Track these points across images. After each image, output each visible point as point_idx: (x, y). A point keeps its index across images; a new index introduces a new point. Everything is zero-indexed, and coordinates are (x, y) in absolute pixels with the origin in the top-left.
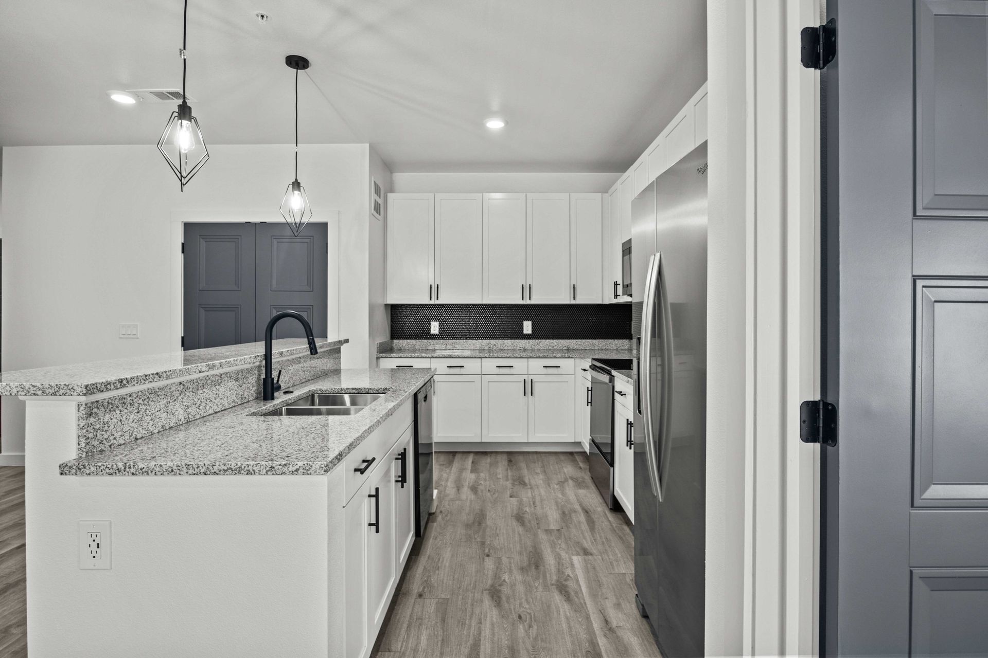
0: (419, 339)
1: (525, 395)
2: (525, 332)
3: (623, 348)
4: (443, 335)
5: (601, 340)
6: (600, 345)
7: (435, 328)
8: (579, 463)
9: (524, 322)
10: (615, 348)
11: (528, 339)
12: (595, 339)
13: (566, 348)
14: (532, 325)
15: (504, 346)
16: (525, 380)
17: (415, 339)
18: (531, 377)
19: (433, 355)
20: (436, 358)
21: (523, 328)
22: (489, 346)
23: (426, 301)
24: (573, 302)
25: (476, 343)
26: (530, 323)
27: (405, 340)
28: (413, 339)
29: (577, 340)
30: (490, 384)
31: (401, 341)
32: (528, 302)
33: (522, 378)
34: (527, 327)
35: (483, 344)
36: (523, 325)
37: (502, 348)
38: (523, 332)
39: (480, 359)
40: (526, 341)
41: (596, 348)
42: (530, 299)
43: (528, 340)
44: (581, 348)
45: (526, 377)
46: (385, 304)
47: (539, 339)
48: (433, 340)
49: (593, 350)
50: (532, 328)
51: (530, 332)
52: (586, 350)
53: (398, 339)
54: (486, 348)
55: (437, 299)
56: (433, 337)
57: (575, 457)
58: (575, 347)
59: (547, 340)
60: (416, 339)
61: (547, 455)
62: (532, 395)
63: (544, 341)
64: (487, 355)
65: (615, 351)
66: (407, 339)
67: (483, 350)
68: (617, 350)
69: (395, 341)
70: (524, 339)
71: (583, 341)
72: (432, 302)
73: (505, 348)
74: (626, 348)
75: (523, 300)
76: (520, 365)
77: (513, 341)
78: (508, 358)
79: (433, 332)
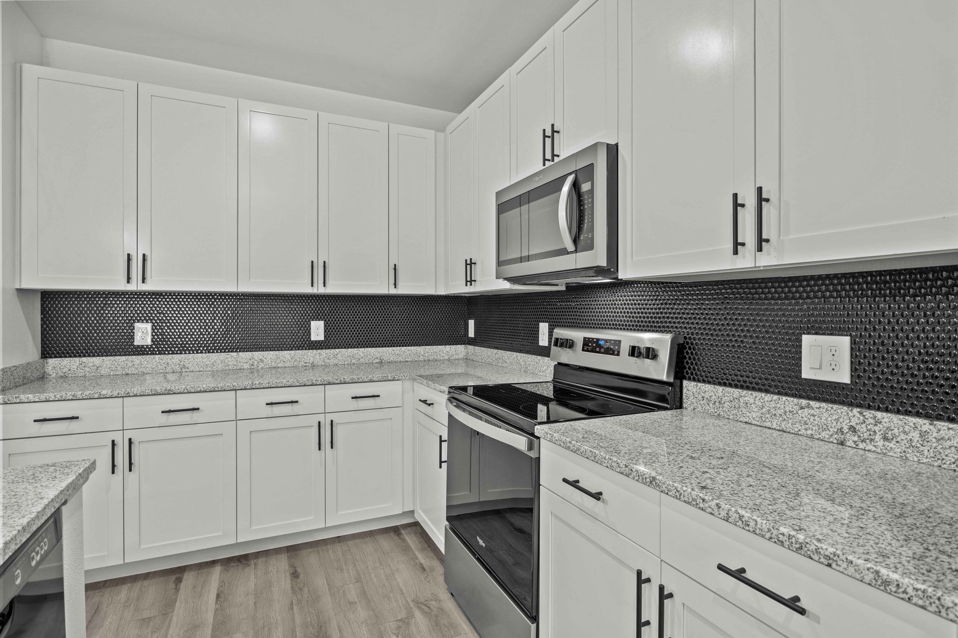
0: (107, 356)
1: (320, 449)
2: (314, 338)
3: (457, 357)
4: (160, 346)
5: (427, 347)
6: (427, 354)
7: (143, 333)
8: (417, 553)
9: (312, 322)
10: (446, 357)
11: (319, 349)
12: (420, 345)
13: (377, 361)
14: (325, 326)
15: (278, 361)
16: (319, 422)
17: (98, 356)
18: (329, 417)
19: (129, 390)
20: (136, 396)
21: (309, 332)
22: (251, 362)
23: (121, 285)
24: (393, 291)
25: (227, 358)
26: (321, 323)
27: (77, 359)
28: (94, 356)
29: (393, 348)
30: (253, 435)
31: (66, 361)
32: (321, 290)
33: (314, 420)
34: (317, 331)
35: (240, 359)
36: (310, 326)
37: (274, 364)
38: (310, 337)
39: (234, 392)
40: (315, 351)
41: (422, 358)
42: (324, 286)
43: (319, 351)
44: (400, 359)
45: (321, 418)
46: (17, 290)
47: (335, 348)
48: (140, 357)
49: (416, 361)
50: (325, 331)
51: (321, 337)
52: (407, 361)
53: (61, 357)
54: (246, 366)
55: (143, 282)
56: (141, 351)
57: (404, 540)
58: (392, 359)
59: (350, 350)
60: (102, 356)
61: (358, 541)
62: (332, 448)
63: (344, 350)
64: (247, 383)
65: (447, 362)
66: (80, 356)
67: (240, 369)
68: (449, 360)
69: (52, 362)
70: (312, 349)
71: (403, 348)
72: (132, 287)
73: (280, 365)
74: (461, 356)
75: (312, 286)
76: (309, 398)
77: (293, 352)
78: (289, 387)
79: (138, 341)
